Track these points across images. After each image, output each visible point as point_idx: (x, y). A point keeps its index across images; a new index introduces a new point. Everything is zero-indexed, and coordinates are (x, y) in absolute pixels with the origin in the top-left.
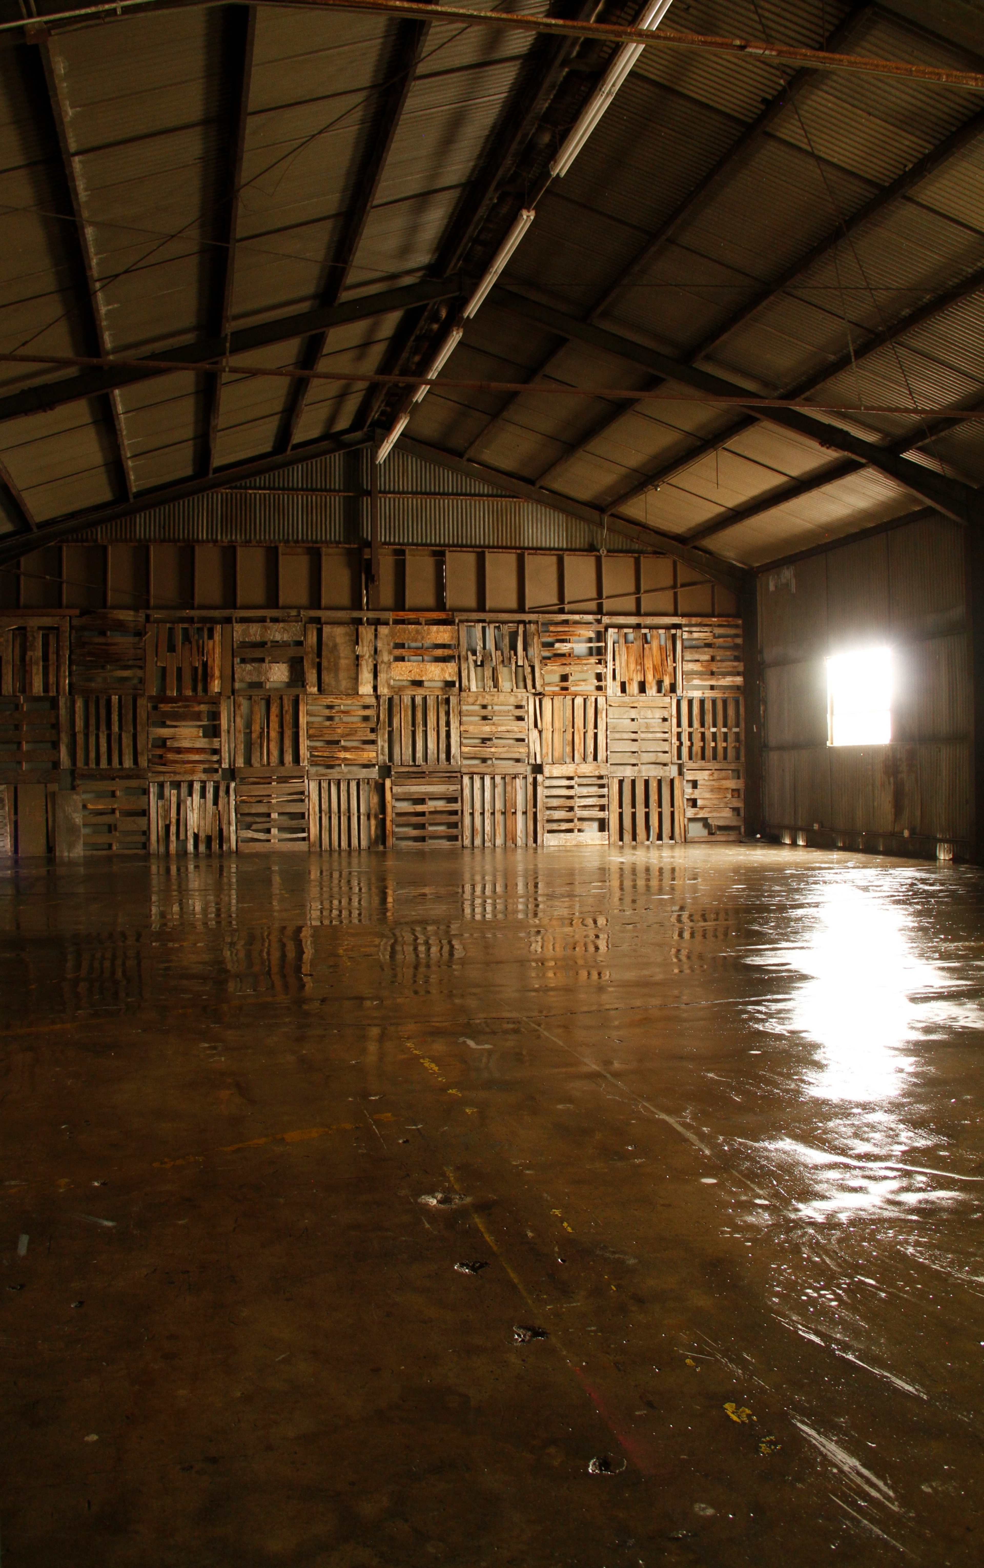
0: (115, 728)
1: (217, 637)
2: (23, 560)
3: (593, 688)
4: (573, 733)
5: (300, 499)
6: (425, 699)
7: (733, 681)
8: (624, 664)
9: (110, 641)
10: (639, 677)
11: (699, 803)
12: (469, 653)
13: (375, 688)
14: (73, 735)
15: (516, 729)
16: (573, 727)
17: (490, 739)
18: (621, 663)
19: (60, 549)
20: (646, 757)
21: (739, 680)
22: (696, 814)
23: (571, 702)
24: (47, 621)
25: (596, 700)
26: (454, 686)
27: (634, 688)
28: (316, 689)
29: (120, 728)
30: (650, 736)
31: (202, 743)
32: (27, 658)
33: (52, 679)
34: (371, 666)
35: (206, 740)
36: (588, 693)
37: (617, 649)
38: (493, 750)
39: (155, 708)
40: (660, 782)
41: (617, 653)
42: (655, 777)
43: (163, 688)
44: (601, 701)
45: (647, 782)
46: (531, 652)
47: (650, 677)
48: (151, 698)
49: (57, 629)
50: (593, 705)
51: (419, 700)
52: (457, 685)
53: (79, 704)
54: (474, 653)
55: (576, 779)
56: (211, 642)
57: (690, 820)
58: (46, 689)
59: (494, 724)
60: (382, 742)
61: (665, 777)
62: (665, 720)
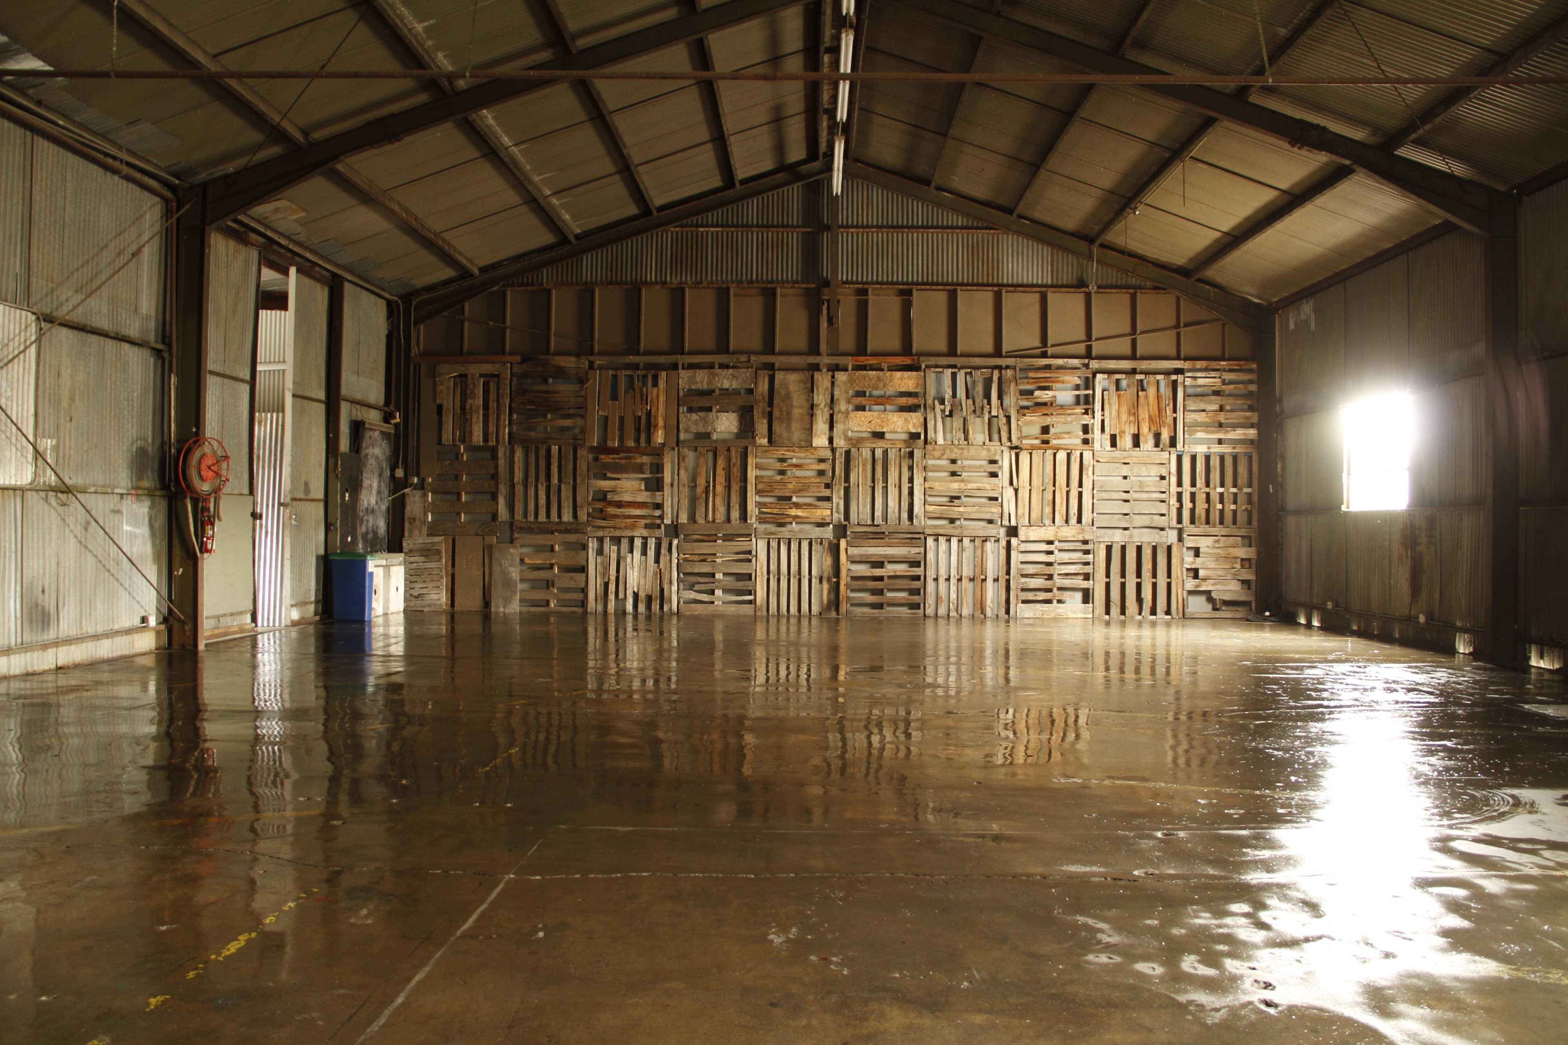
0: (555, 480)
1: (662, 384)
2: (467, 305)
3: (1078, 441)
4: (1054, 492)
5: (754, 236)
6: (886, 452)
7: (1245, 434)
8: (1114, 414)
9: (550, 388)
10: (1132, 430)
11: (1202, 573)
12: (936, 402)
13: (831, 440)
14: (512, 486)
15: (988, 486)
16: (1054, 485)
17: (958, 498)
18: (1111, 413)
19: (505, 293)
20: (1139, 521)
21: (1252, 433)
22: (1197, 586)
23: (1052, 457)
24: (488, 368)
25: (1081, 454)
26: (919, 438)
27: (1127, 441)
28: (766, 440)
29: (560, 480)
30: (1144, 496)
31: (644, 497)
32: (468, 406)
33: (492, 428)
34: (827, 416)
35: (648, 493)
36: (1072, 447)
37: (1106, 397)
38: (961, 509)
39: (596, 459)
40: (1154, 548)
41: (1106, 402)
42: (1149, 543)
43: (604, 438)
44: (1087, 455)
45: (1139, 549)
46: (1006, 402)
47: (1145, 429)
48: (592, 449)
49: (498, 376)
50: (1078, 460)
51: (879, 453)
52: (922, 437)
53: (519, 454)
54: (942, 402)
55: (1056, 543)
56: (655, 390)
57: (1190, 593)
58: (486, 440)
59: (963, 481)
60: (838, 499)
61: (1161, 544)
62: (1163, 478)
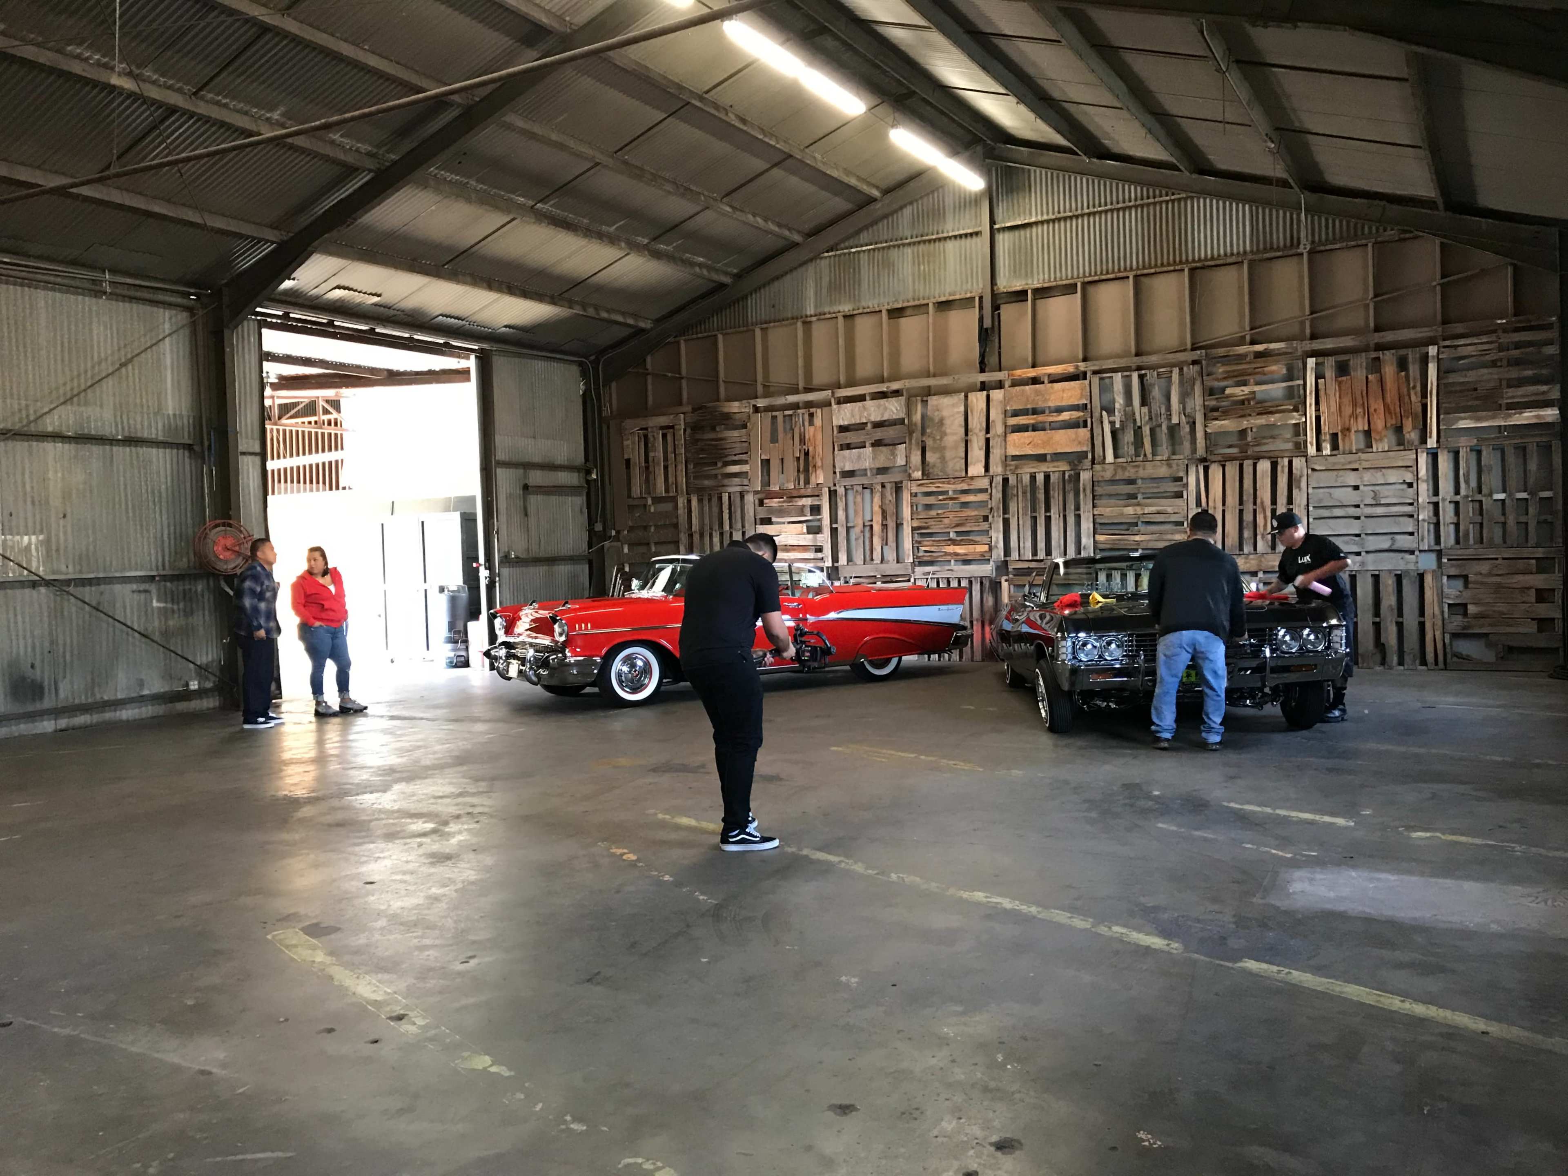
0: (727, 527)
1: (818, 421)
2: (649, 359)
3: (1290, 446)
4: (1255, 511)
6: (1047, 477)
7: (1537, 417)
8: (1333, 408)
9: (720, 436)
10: (1362, 425)
11: (1472, 609)
12: (1104, 413)
13: (987, 468)
14: (691, 536)
15: (1169, 510)
16: (1255, 503)
17: (1136, 524)
18: (1329, 407)
19: (678, 343)
20: (1373, 543)
21: (1551, 414)
22: (1464, 628)
23: (1251, 469)
24: (663, 420)
25: (1290, 463)
26: (1087, 457)
27: (1355, 441)
28: (920, 473)
29: (731, 527)
30: (1380, 511)
31: (807, 540)
32: (650, 459)
33: (671, 479)
34: (982, 443)
35: (811, 536)
36: (1277, 454)
37: (1321, 386)
38: (1137, 538)
39: (761, 503)
40: (1399, 578)
41: (1322, 393)
42: (1390, 571)
43: (766, 483)
44: (1298, 463)
45: (1376, 578)
46: (1190, 404)
47: (1379, 423)
48: (756, 492)
49: (672, 427)
50: (1286, 470)
51: (1040, 478)
52: (1090, 456)
53: (694, 503)
54: (1111, 411)
55: (1260, 575)
56: (812, 429)
57: (1455, 636)
58: (667, 491)
59: (1138, 504)
60: (996, 533)
61: (1407, 572)
62: (1410, 485)
